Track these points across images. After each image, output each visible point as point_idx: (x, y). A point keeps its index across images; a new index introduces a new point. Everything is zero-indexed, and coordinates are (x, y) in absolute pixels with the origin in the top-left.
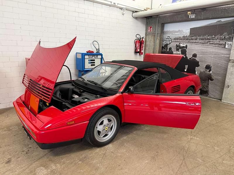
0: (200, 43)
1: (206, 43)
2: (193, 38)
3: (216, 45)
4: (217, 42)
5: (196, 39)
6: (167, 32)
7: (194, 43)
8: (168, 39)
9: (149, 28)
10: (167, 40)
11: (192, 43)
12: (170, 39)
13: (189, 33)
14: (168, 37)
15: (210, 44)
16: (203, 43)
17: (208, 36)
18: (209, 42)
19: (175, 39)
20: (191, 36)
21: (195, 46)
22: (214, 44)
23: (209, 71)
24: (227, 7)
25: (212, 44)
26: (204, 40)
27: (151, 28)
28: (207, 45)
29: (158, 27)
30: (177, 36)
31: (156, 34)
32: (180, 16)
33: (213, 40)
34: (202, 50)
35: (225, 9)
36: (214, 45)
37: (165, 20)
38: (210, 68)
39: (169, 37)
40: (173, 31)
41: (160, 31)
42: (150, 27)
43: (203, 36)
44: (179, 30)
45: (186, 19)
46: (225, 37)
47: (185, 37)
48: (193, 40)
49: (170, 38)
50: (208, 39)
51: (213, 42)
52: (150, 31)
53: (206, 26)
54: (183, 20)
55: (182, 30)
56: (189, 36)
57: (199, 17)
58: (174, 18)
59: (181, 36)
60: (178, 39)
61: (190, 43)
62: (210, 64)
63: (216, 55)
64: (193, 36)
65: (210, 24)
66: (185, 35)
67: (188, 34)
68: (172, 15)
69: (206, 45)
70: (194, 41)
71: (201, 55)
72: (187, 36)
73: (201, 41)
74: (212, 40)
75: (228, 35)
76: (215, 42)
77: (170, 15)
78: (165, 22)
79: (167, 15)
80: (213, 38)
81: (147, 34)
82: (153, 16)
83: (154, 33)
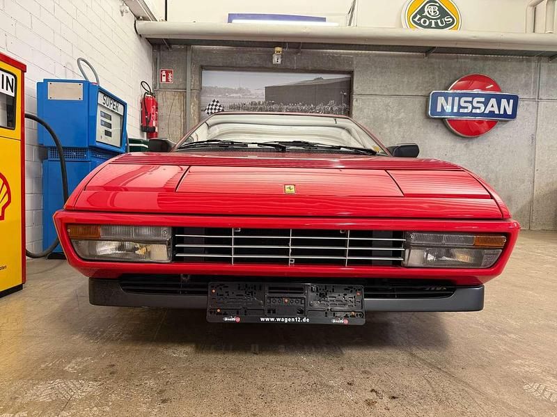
2: (273, 107)
5: (280, 110)
6: (212, 90)
8: (214, 107)
9: (164, 73)
10: (212, 109)
12: (220, 106)
13: (264, 97)
14: (214, 101)
17: (303, 105)
19: (232, 107)
20: (269, 104)
24: (336, 53)
27: (170, 75)
29: (191, 73)
30: (238, 102)
31: (188, 91)
32: (247, 56)
35: (333, 57)
37: (208, 60)
39: (218, 102)
40: (225, 89)
41: (196, 83)
42: (167, 72)
43: (294, 104)
44: (240, 89)
46: (332, 109)
47: (256, 104)
48: (272, 110)
49: (218, 104)
50: (302, 111)
52: (167, 80)
53: (296, 86)
54: (255, 65)
55: (247, 89)
56: (265, 102)
57: (289, 65)
58: (232, 58)
59: (247, 101)
60: (239, 108)
64: (273, 104)
65: (303, 82)
66: (254, 100)
67: (262, 98)
72: (259, 103)
75: (337, 105)
77: (223, 50)
78: (209, 64)
79: (213, 50)
80: (312, 109)
81: (158, 87)
82: (173, 46)
83: (181, 87)
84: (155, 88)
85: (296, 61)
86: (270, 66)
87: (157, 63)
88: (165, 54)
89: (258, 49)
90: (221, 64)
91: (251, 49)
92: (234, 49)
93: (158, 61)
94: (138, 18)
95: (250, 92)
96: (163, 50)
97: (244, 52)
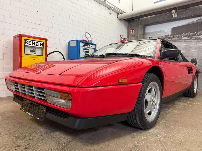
0: (183, 40)
1: (189, 39)
2: (175, 36)
3: (200, 40)
4: (200, 37)
5: (178, 37)
6: (148, 33)
7: (177, 40)
9: (131, 30)
11: (175, 41)
14: (150, 37)
15: (193, 39)
16: (186, 40)
17: (191, 33)
18: (192, 38)
20: (173, 35)
21: (178, 43)
22: (197, 39)
23: (195, 64)
25: (195, 39)
26: (186, 37)
27: (133, 30)
28: (191, 41)
29: (140, 28)
30: (159, 36)
31: (139, 35)
32: (162, 17)
33: (196, 36)
34: (185, 46)
36: (197, 41)
37: (147, 22)
38: (195, 62)
39: (151, 37)
40: (154, 32)
41: (142, 32)
42: (132, 30)
43: (186, 33)
44: (161, 31)
45: (168, 19)
47: (167, 36)
48: (175, 37)
50: (190, 36)
51: (195, 37)
52: (132, 33)
53: (187, 25)
54: (166, 20)
55: (163, 30)
56: (171, 34)
57: (181, 16)
58: (156, 19)
59: (163, 35)
61: (173, 40)
62: (195, 58)
63: (200, 49)
64: (175, 34)
65: (191, 22)
66: (166, 34)
67: (170, 33)
68: (154, 17)
69: (189, 41)
70: (177, 39)
71: (185, 50)
72: (169, 35)
73: (183, 38)
74: (194, 36)
76: (198, 37)
77: (152, 17)
78: (147, 24)
79: (149, 18)
80: (195, 34)
81: (129, 36)
82: (134, 20)
83: (137, 34)
84: (128, 36)
85: (185, 14)
86: (172, 19)
87: (129, 27)
88: (131, 23)
89: (167, 13)
90: (151, 23)
91: (164, 14)
92: (157, 15)
93: (130, 26)
94: (118, 14)
95: (164, 31)
96: (131, 22)
97: (161, 16)
